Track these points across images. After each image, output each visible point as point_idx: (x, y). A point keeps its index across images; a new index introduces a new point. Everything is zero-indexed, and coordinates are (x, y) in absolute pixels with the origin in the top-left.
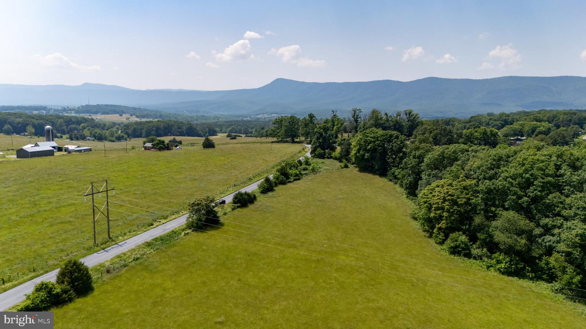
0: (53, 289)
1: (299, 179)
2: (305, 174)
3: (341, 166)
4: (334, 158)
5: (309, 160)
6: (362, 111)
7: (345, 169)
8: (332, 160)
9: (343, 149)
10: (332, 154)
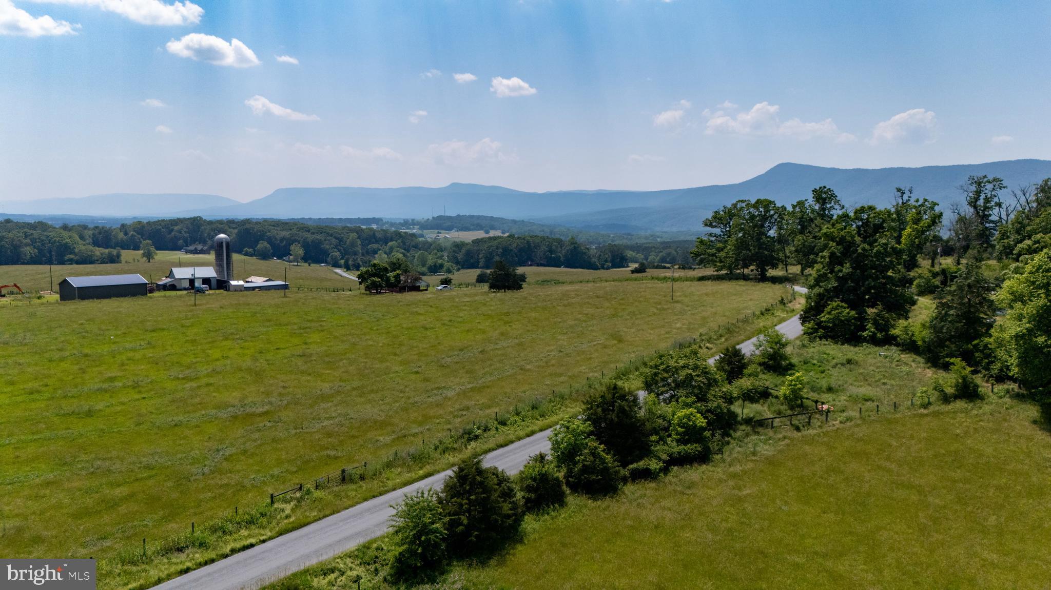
2: (748, 421)
3: (938, 388)
4: (903, 345)
5: (788, 350)
6: (1004, 183)
7: (960, 404)
8: (893, 351)
9: (950, 308)
10: (893, 327)
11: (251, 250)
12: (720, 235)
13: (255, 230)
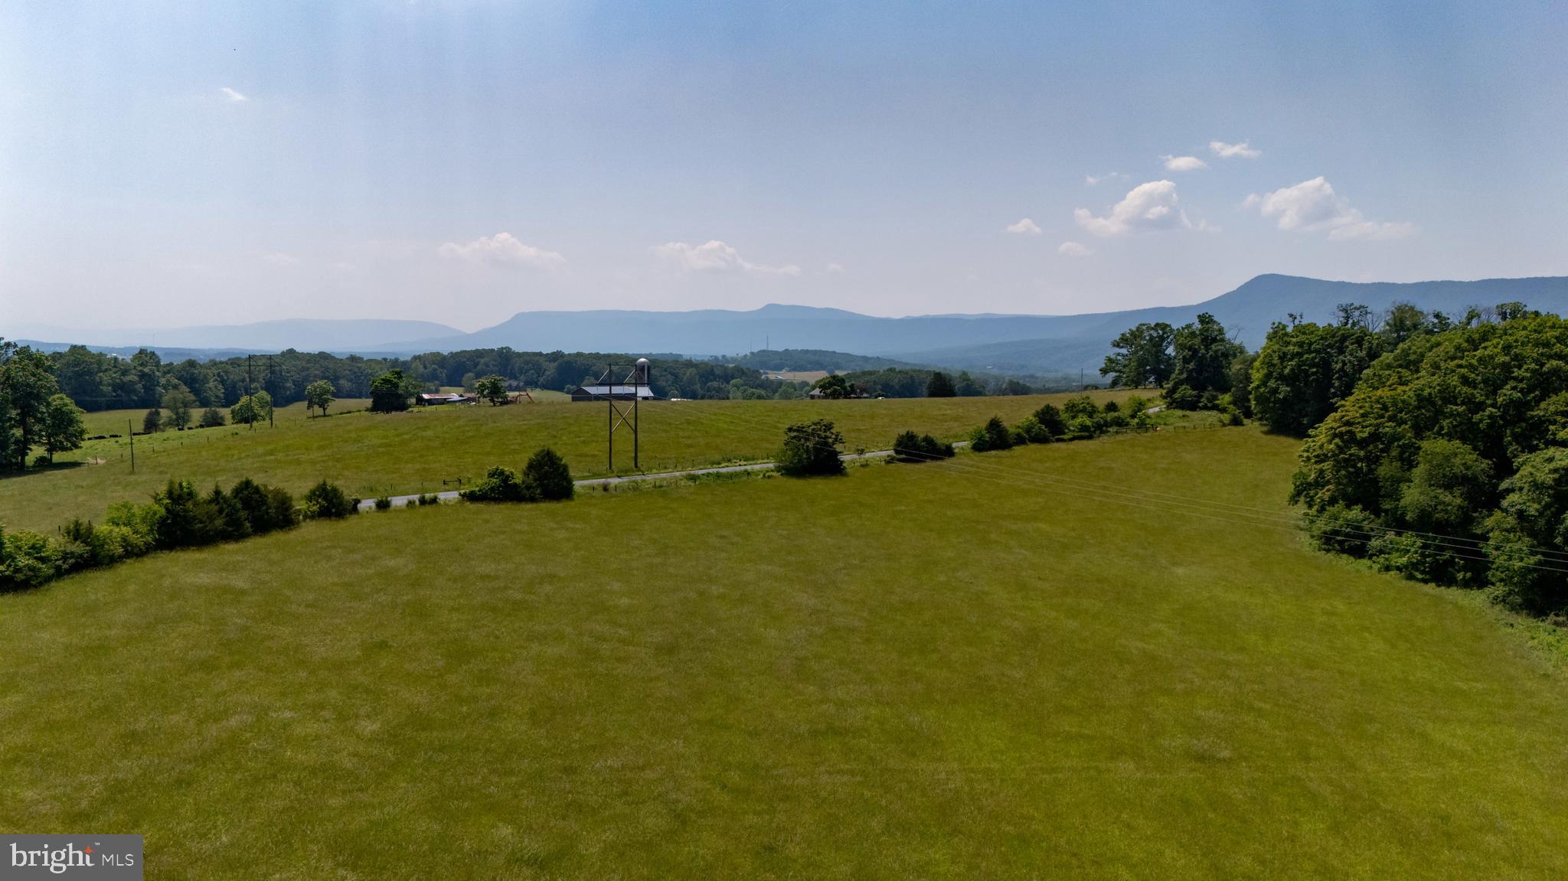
0: (510, 478)
1: (1090, 437)
2: (1112, 431)
3: (1221, 421)
6: (1369, 310)
7: (1231, 426)
8: (1209, 411)
10: (1217, 400)
11: (575, 387)
12: (1127, 355)
13: (579, 363)
